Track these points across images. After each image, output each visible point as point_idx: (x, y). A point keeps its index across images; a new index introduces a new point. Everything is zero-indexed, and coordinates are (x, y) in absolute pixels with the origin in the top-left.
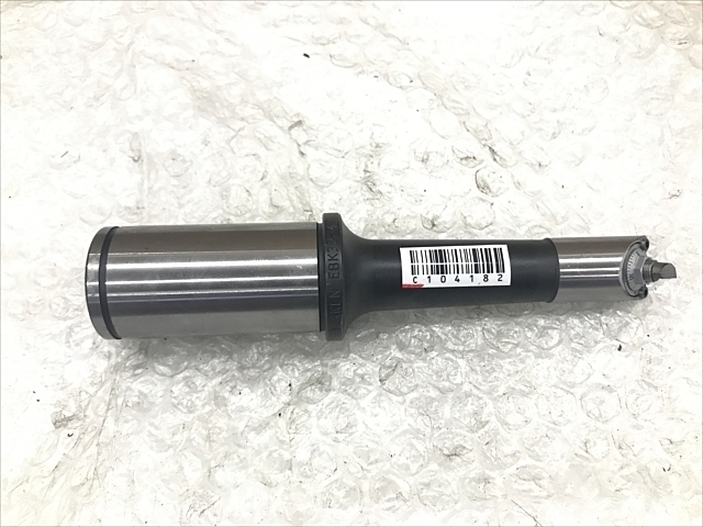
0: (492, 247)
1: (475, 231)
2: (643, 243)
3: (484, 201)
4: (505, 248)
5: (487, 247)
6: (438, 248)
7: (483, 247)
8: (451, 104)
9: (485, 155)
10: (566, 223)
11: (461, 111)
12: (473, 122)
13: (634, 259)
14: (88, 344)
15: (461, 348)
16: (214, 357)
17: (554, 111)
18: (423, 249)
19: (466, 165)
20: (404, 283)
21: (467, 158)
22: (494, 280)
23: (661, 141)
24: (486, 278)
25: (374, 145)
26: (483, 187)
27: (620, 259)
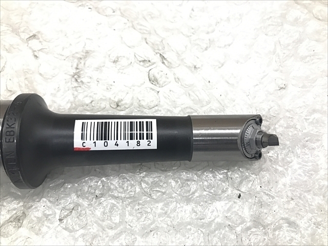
0: (145, 121)
1: (145, 110)
2: (258, 120)
3: (153, 90)
4: (154, 122)
5: (141, 120)
6: (104, 121)
7: (138, 120)
8: (139, 27)
9: (156, 59)
10: (209, 106)
11: (145, 32)
12: (153, 39)
13: (250, 131)
15: (123, 195)
17: (208, 33)
18: (93, 121)
19: (143, 66)
20: (75, 146)
21: (144, 61)
22: (144, 145)
23: (274, 53)
24: (138, 143)
25: (85, 52)
26: (153, 80)
27: (238, 131)
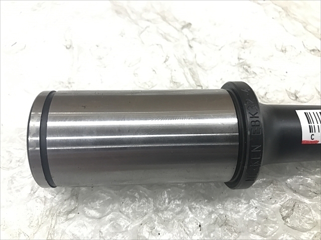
14: (27, 190)
16: (133, 201)
20: (303, 139)
25: (243, 41)
